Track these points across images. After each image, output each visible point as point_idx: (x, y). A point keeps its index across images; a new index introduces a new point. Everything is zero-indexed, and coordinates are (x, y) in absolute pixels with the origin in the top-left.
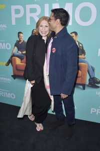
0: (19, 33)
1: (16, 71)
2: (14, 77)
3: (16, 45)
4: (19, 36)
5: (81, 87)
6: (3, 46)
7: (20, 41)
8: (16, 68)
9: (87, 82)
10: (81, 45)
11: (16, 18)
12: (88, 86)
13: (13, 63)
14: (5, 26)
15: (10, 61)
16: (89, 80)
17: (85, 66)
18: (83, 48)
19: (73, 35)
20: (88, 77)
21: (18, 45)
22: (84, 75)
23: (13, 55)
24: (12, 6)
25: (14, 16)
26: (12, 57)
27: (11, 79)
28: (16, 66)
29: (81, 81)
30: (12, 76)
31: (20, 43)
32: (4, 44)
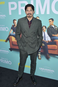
0: (14, 20)
1: (12, 46)
2: (11, 49)
3: (12, 28)
4: (14, 22)
6: (4, 29)
7: (15, 25)
8: (12, 44)
10: (56, 27)
11: (11, 10)
13: (10, 40)
14: (4, 16)
15: (8, 39)
23: (10, 35)
24: (9, 3)
25: (10, 9)
26: (9, 36)
27: (9, 51)
28: (12, 42)
29: (57, 52)
30: (9, 49)
31: (15, 27)
32: (4, 27)
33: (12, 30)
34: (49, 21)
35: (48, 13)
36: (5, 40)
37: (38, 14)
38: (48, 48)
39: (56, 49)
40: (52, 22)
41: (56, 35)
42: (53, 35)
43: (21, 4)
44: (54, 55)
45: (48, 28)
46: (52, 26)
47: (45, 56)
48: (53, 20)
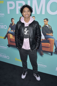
0: (12, 19)
1: (10, 42)
2: (9, 46)
4: (12, 21)
5: (50, 53)
6: (2, 27)
7: (12, 24)
8: (10, 41)
9: (54, 51)
10: (50, 27)
11: (10, 10)
12: (54, 53)
13: (8, 37)
15: (6, 36)
16: (55, 49)
17: (53, 40)
18: (51, 29)
19: (46, 20)
20: (54, 48)
21: (11, 26)
22: (52, 46)
23: (8, 33)
24: (7, 2)
25: (9, 8)
26: (7, 33)
27: (7, 47)
28: (10, 39)
29: (50, 50)
30: (7, 45)
31: (13, 25)
32: (3, 25)
33: (10, 28)
34: (44, 21)
35: (43, 13)
36: (4, 37)
37: (34, 14)
38: (42, 46)
39: (49, 47)
40: (46, 22)
41: (50, 34)
42: (47, 34)
43: (19, 4)
44: (47, 52)
45: (43, 27)
46: (46, 25)
47: (39, 53)
48: (47, 20)
